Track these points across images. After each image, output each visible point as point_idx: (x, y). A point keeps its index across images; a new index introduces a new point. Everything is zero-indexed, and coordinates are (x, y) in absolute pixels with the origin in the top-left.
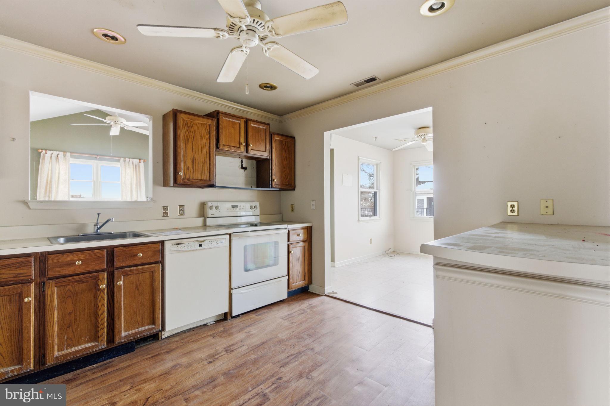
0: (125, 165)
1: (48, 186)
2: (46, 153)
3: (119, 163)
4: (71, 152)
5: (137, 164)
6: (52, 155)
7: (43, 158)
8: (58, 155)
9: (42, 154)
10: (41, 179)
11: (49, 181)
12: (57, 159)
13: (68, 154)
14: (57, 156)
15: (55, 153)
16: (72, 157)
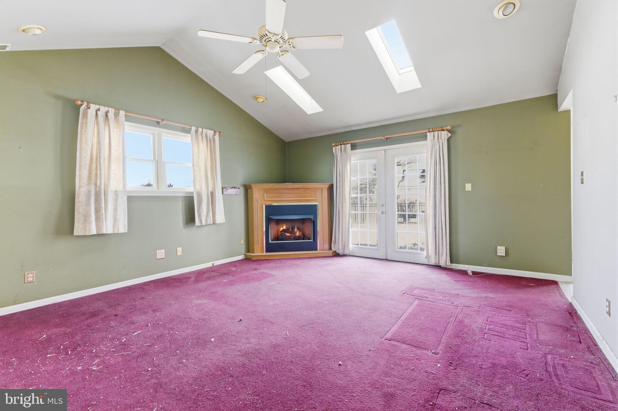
0: (198, 143)
1: (94, 165)
2: (89, 108)
3: (189, 135)
4: (126, 112)
5: (211, 137)
6: (98, 112)
7: (83, 116)
8: (107, 113)
9: (82, 109)
10: (80, 152)
11: (94, 157)
12: (105, 122)
13: (122, 113)
14: (105, 115)
15: (103, 109)
16: (128, 119)
